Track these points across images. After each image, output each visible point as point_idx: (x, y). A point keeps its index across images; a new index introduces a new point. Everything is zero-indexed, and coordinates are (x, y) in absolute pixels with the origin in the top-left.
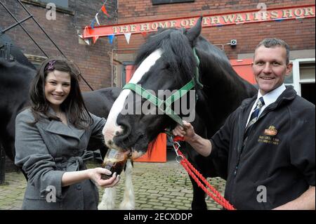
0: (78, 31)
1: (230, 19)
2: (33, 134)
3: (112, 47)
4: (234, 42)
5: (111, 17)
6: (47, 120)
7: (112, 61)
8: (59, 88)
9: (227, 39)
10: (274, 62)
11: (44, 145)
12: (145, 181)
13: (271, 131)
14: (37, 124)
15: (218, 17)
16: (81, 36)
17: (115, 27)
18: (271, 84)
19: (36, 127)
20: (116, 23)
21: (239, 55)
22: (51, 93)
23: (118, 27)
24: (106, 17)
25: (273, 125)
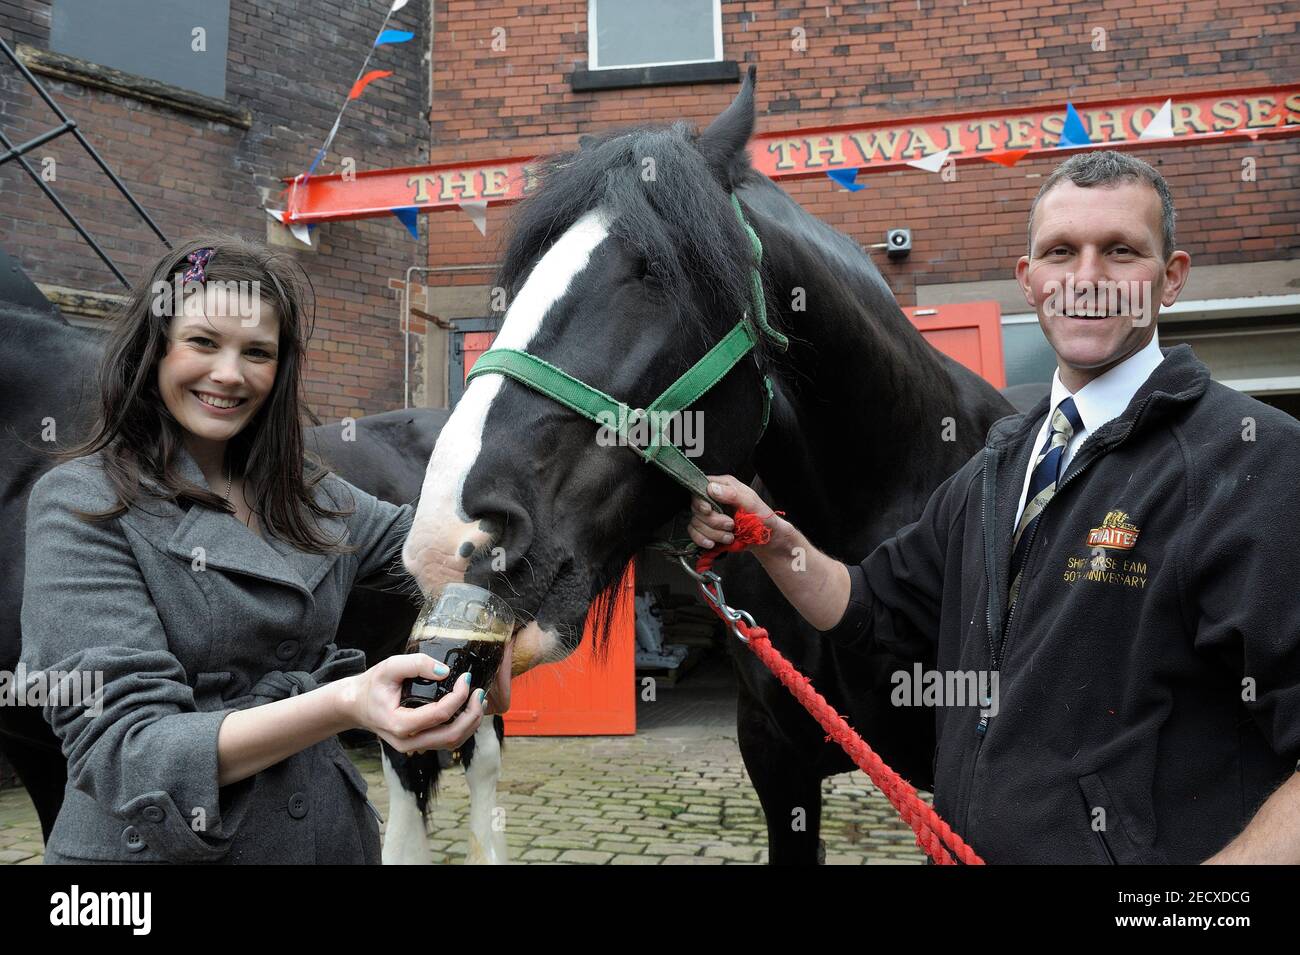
0: (265, 193)
1: (883, 146)
2: (104, 559)
3: (408, 261)
4: (902, 237)
5: (401, 137)
6: (170, 507)
7: (405, 316)
8: (227, 366)
9: (871, 227)
10: (1113, 247)
11: (150, 611)
12: (548, 813)
13: (1112, 533)
14: (125, 522)
15: (838, 139)
16: (278, 214)
17: (422, 178)
18: (1103, 335)
19: (121, 533)
20: (421, 160)
21: (921, 291)
22: (190, 386)
23: (432, 177)
24: (381, 137)
25: (1119, 507)
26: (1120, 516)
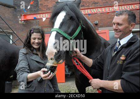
0: (19, 17)
1: (94, 11)
4: (97, 22)
5: (35, 10)
9: (93, 21)
13: (123, 58)
15: (89, 10)
16: (20, 19)
20: (38, 13)
21: (99, 28)
23: (39, 15)
24: (33, 10)
25: (124, 54)
26: (124, 55)
